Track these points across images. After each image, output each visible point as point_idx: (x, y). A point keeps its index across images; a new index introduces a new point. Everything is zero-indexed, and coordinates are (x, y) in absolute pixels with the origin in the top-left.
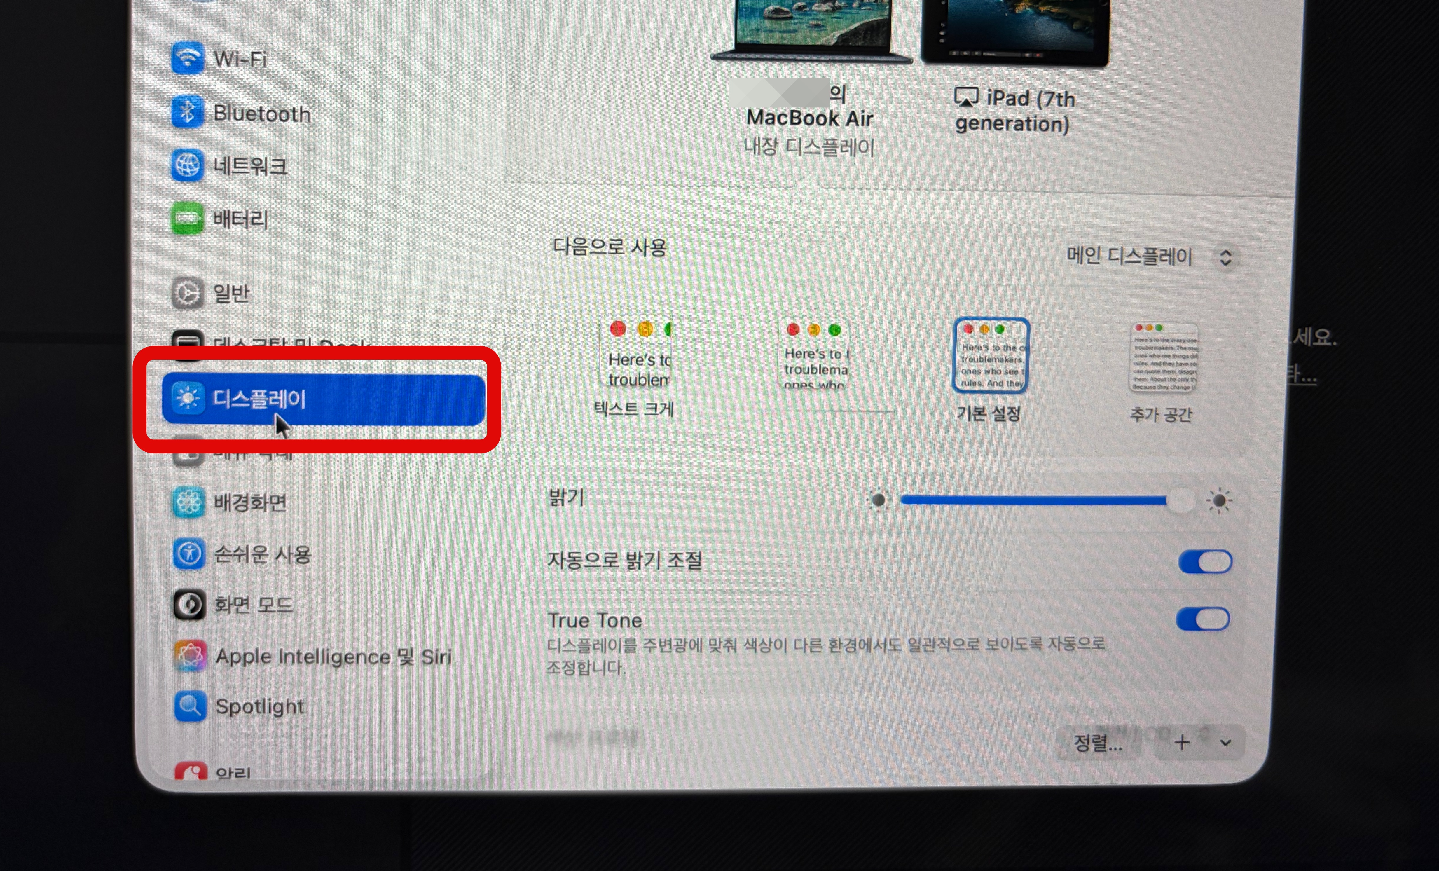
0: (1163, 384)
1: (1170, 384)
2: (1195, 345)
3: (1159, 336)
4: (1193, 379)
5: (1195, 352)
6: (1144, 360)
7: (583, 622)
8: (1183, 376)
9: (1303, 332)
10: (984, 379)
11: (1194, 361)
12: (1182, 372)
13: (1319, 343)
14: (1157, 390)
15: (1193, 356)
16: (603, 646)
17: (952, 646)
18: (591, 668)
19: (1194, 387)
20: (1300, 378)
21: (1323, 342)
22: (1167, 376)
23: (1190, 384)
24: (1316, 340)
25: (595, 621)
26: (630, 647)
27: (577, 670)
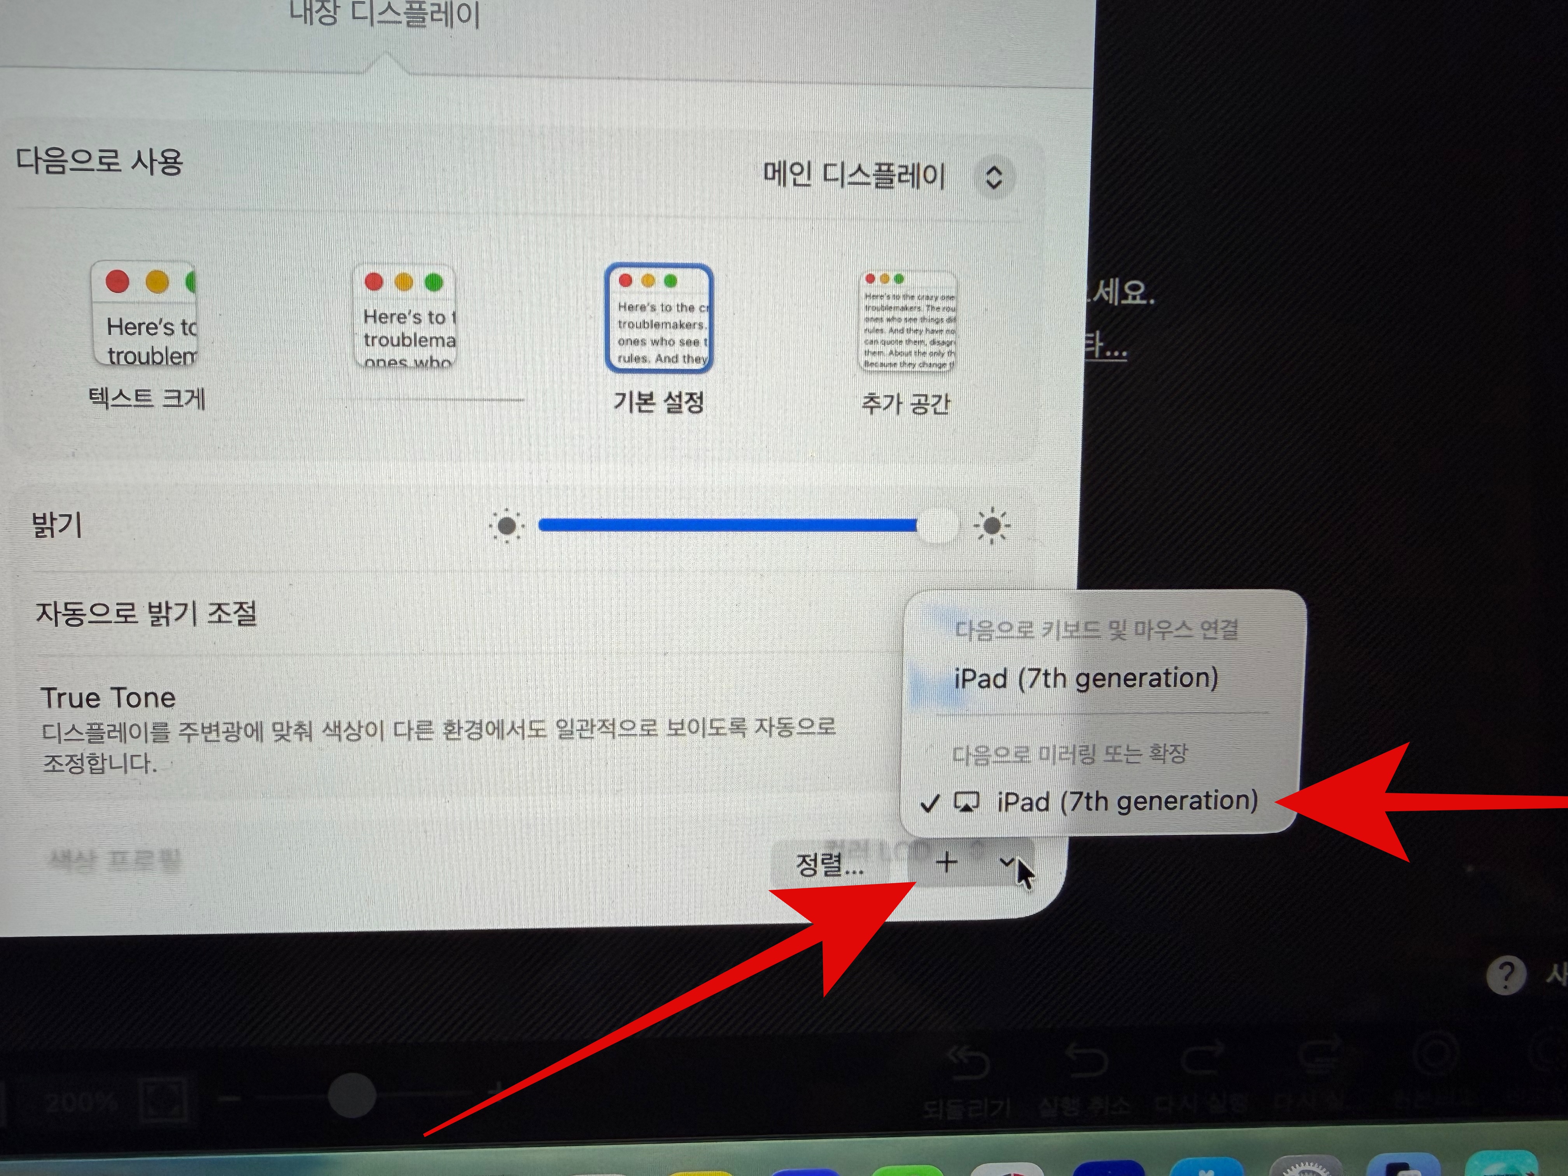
0: (908, 360)
1: (918, 360)
2: (952, 304)
3: (899, 290)
4: (950, 353)
5: (952, 314)
6: (878, 326)
7: (91, 700)
8: (935, 348)
9: (1107, 285)
10: (651, 352)
11: (951, 326)
12: (933, 342)
13: (1130, 301)
14: (898, 368)
15: (950, 320)
16: (122, 732)
17: (618, 730)
18: (107, 763)
19: (952, 365)
20: (1103, 350)
21: (1135, 299)
22: (913, 348)
23: (947, 359)
24: (1123, 295)
25: (108, 698)
26: (161, 733)
27: (87, 767)
